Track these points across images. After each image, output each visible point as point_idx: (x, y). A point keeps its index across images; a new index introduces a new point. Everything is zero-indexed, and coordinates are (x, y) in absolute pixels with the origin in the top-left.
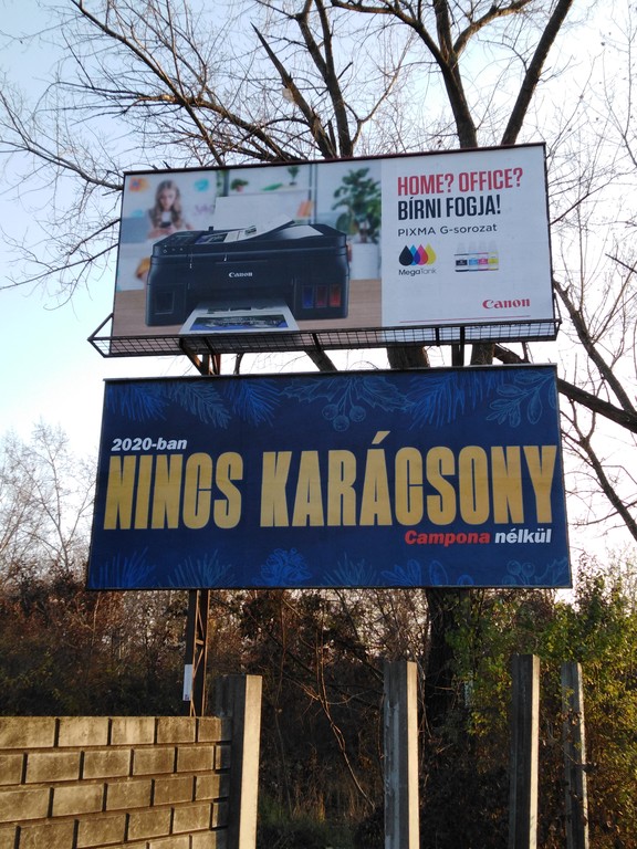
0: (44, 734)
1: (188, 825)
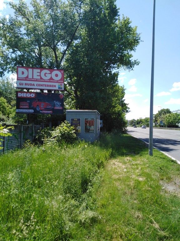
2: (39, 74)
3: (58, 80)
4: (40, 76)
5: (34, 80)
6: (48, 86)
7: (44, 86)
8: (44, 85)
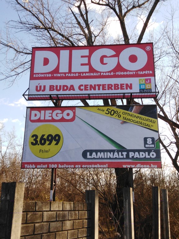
0: (47, 207)
1: (82, 235)
2: (86, 60)
3: (137, 71)
4: (89, 64)
5: (72, 75)
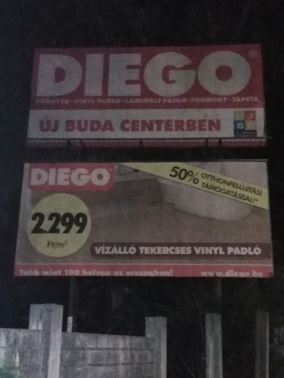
2: (135, 75)
3: (230, 97)
4: (141, 81)
5: (109, 101)
6: (179, 125)
7: (159, 129)
8: (159, 122)
